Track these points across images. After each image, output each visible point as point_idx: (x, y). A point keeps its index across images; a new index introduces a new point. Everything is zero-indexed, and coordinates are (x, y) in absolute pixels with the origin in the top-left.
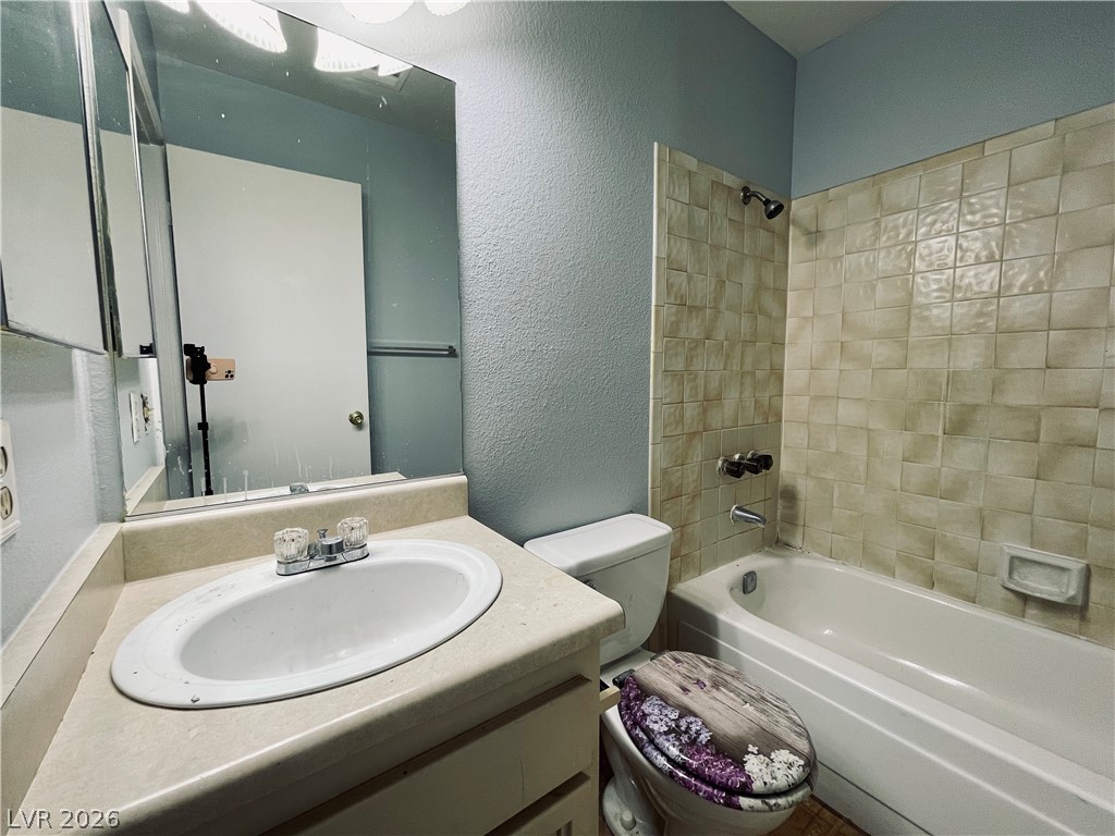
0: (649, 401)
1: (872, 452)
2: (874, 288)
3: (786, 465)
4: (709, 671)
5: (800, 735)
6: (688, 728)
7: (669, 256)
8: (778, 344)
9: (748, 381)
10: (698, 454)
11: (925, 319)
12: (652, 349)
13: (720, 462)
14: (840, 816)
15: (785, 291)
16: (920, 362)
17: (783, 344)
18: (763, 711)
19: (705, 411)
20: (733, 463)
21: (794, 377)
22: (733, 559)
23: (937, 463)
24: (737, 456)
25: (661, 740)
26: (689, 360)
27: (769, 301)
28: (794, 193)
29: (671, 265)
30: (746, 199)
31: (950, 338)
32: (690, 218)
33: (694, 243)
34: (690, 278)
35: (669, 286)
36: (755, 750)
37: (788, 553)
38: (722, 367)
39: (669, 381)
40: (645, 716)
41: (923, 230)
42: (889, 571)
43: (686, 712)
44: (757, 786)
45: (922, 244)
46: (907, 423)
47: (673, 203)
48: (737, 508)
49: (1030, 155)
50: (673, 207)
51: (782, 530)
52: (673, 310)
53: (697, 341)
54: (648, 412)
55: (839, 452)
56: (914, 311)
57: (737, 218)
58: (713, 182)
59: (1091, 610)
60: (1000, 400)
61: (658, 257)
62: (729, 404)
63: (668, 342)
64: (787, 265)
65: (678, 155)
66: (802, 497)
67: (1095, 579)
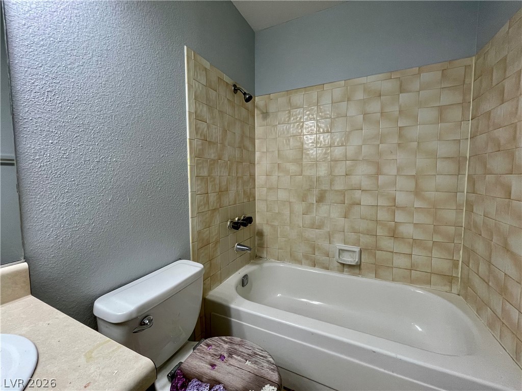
0: (188, 194)
1: (291, 212)
2: (289, 140)
3: (258, 220)
4: (226, 346)
5: (274, 370)
7: (196, 112)
8: (252, 164)
9: (240, 181)
10: (217, 220)
11: (308, 154)
12: (189, 163)
13: (229, 223)
15: (255, 139)
16: (307, 173)
17: (254, 164)
18: (255, 363)
19: (220, 197)
20: (235, 223)
21: (260, 179)
22: (237, 270)
23: (314, 215)
24: (237, 219)
26: (210, 171)
27: (247, 143)
28: (257, 92)
29: (197, 117)
30: (235, 91)
31: (316, 163)
32: (207, 94)
33: (210, 108)
34: (208, 127)
35: (197, 129)
37: (261, 261)
38: (227, 175)
39: (199, 182)
41: (306, 117)
42: (299, 262)
43: (214, 383)
45: (305, 123)
46: (304, 199)
47: (197, 83)
48: (238, 245)
49: (338, 93)
50: (197, 85)
51: (258, 251)
52: (200, 142)
53: (214, 160)
54: (188, 200)
55: (279, 213)
56: (304, 151)
57: (231, 99)
58: (219, 78)
59: (362, 265)
60: (333, 188)
61: (189, 112)
62: (232, 194)
63: (198, 160)
64: (255, 127)
65: (199, 57)
66: (266, 234)
67: (362, 254)
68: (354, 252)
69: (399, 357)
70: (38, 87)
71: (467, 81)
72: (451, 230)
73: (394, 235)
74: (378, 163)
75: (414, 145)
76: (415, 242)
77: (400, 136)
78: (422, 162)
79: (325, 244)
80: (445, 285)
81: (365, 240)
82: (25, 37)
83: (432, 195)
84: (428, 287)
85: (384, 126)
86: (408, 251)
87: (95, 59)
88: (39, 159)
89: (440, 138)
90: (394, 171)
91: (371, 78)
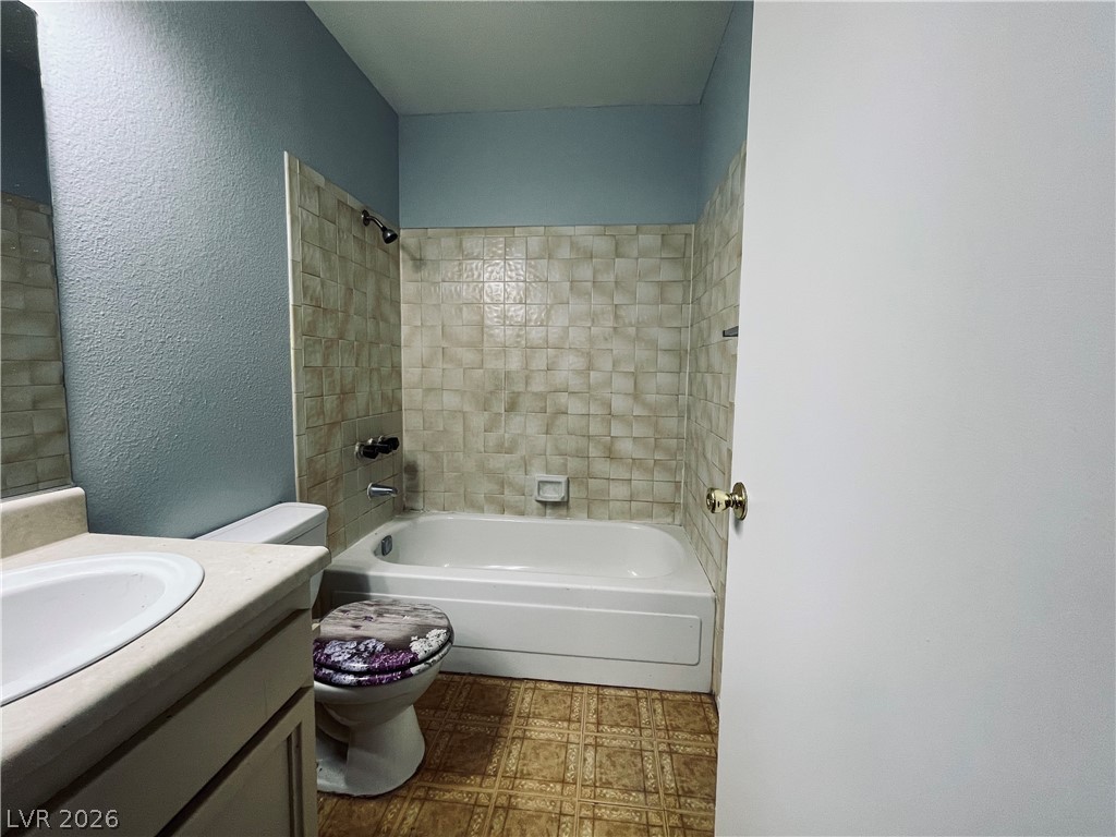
0: (291, 396)
1: (466, 428)
2: (461, 310)
3: (407, 444)
4: (372, 609)
5: (441, 618)
6: (366, 648)
7: (303, 260)
8: (396, 345)
9: (375, 376)
10: (338, 440)
11: (492, 336)
12: (292, 345)
13: (357, 448)
14: (464, 674)
15: (399, 303)
16: (491, 364)
17: (399, 346)
18: (417, 616)
19: (342, 403)
20: (368, 447)
21: (409, 374)
22: (372, 529)
23: (502, 431)
24: (370, 441)
25: (346, 665)
26: (326, 358)
27: (387, 308)
28: (401, 225)
29: (305, 269)
30: (367, 220)
31: (504, 349)
32: (321, 230)
33: (326, 254)
34: (323, 284)
35: (305, 289)
36: (416, 638)
37: (413, 516)
38: (354, 364)
39: (309, 377)
40: (329, 656)
41: (487, 275)
42: (481, 510)
43: (360, 640)
44: (421, 655)
45: (486, 285)
46: (485, 406)
47: (304, 212)
48: (373, 486)
49: (535, 243)
50: (304, 216)
51: (407, 500)
52: (310, 310)
53: (332, 340)
54: (291, 406)
55: (445, 430)
56: (485, 330)
57: (359, 235)
58: (339, 201)
59: (571, 502)
60: (529, 389)
61: (293, 261)
62: (362, 397)
63: (307, 340)
64: (399, 281)
65: (307, 169)
66: (421, 468)
67: (571, 485)
68: (559, 483)
69: (594, 587)
70: (85, 234)
71: (687, 255)
72: (674, 442)
73: (611, 455)
74: (588, 353)
75: (632, 331)
76: (636, 462)
77: (616, 317)
78: (642, 354)
79: (517, 476)
80: (668, 516)
81: (574, 464)
82: (69, 162)
83: (651, 398)
84: (649, 521)
85: (598, 302)
86: (627, 476)
87: (157, 185)
88: (88, 338)
89: (660, 322)
90: (609, 367)
91: (580, 230)
